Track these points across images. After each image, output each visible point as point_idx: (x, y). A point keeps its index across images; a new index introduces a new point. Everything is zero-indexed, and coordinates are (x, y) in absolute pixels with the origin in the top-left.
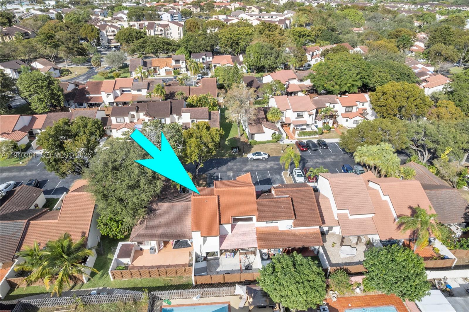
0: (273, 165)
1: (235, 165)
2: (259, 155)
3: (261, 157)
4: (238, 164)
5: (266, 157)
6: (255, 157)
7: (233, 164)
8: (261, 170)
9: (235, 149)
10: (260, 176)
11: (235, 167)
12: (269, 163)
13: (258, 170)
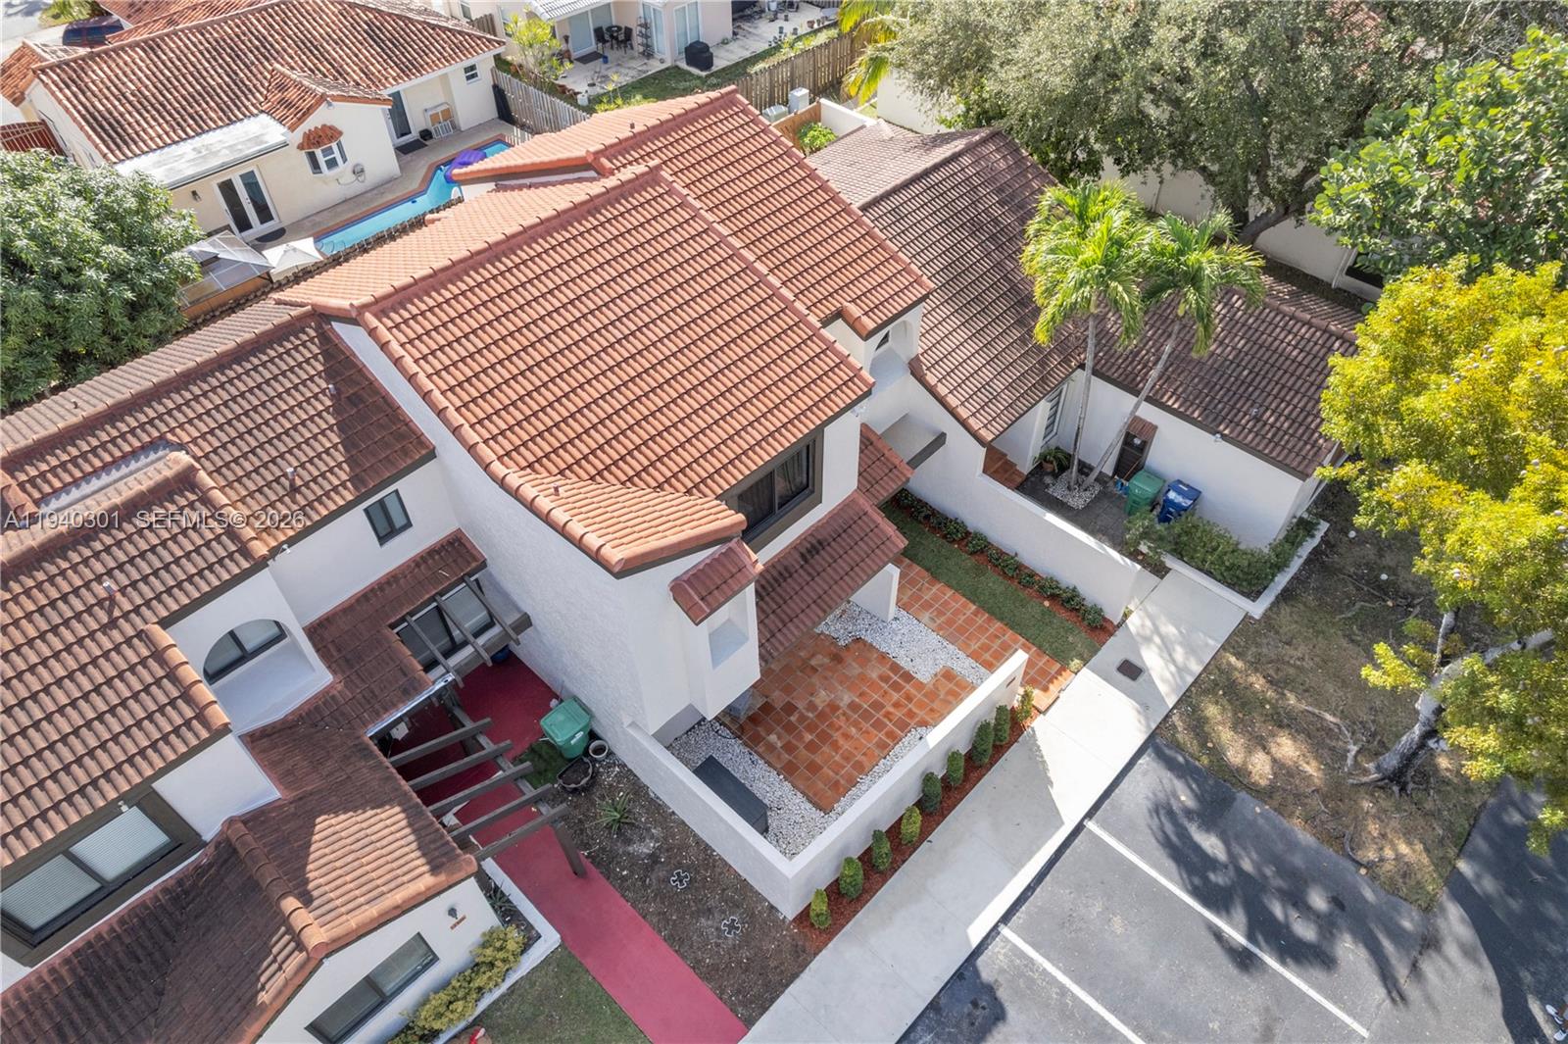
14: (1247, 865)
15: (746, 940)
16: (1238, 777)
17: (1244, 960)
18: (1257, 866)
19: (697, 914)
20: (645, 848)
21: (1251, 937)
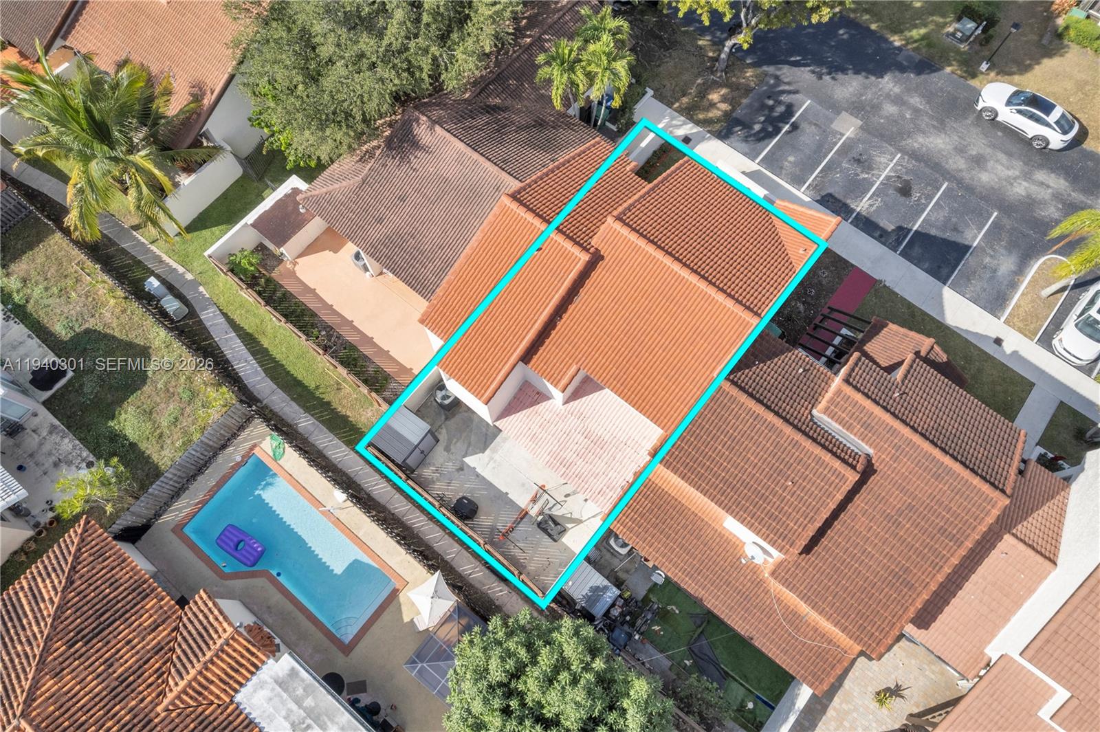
0: (1045, 194)
1: (898, 101)
2: (1032, 117)
3: (1031, 129)
4: (916, 101)
5: (1057, 140)
6: (1008, 116)
7: (897, 90)
8: (970, 189)
9: (971, 25)
10: (942, 215)
11: (890, 109)
12: (1041, 175)
13: (960, 182)
14: (762, 119)
15: (827, 268)
16: (727, 114)
17: (795, 127)
18: (763, 116)
19: (821, 285)
20: (801, 307)
21: (787, 123)
